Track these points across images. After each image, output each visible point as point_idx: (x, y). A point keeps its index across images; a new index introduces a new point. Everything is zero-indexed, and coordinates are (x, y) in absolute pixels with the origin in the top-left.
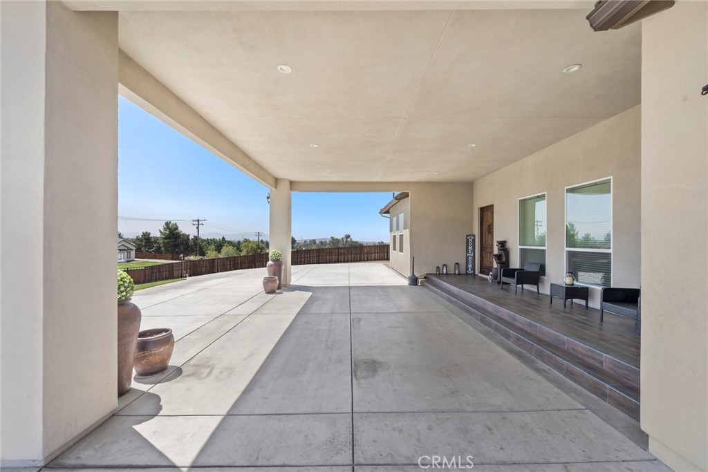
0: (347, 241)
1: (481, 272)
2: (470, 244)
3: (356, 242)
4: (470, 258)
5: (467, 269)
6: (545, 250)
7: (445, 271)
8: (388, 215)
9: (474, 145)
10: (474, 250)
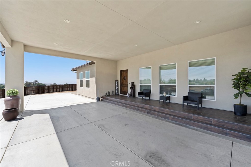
0: (36, 83)
1: (121, 94)
2: (117, 83)
3: (41, 84)
4: (117, 89)
5: (116, 93)
6: (151, 85)
7: (109, 95)
8: (76, 72)
9: (137, 45)
10: (118, 86)
